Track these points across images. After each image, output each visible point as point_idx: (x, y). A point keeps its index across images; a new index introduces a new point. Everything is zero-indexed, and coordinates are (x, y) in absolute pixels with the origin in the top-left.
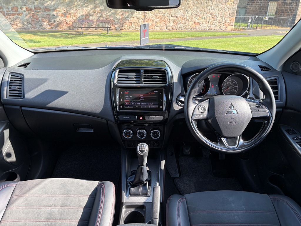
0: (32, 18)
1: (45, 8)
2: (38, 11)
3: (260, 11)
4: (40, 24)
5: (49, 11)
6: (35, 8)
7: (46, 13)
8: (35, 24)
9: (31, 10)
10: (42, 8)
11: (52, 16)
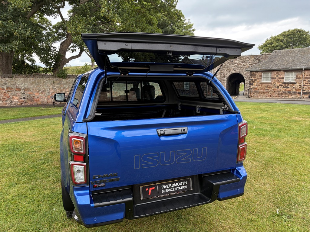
0: (3, 96)
1: (17, 88)
2: (10, 90)
3: (179, 86)
4: (11, 101)
5: (20, 90)
6: (6, 88)
7: (17, 92)
8: (6, 101)
9: (4, 89)
10: (14, 88)
11: (22, 94)
